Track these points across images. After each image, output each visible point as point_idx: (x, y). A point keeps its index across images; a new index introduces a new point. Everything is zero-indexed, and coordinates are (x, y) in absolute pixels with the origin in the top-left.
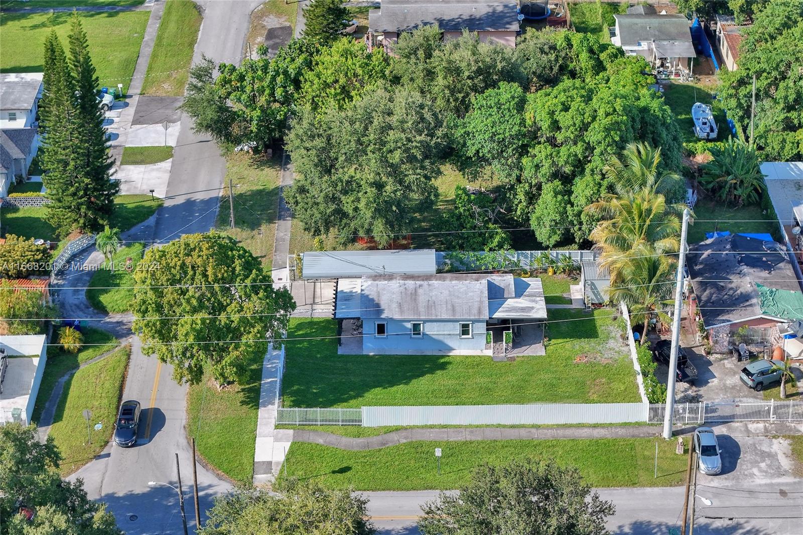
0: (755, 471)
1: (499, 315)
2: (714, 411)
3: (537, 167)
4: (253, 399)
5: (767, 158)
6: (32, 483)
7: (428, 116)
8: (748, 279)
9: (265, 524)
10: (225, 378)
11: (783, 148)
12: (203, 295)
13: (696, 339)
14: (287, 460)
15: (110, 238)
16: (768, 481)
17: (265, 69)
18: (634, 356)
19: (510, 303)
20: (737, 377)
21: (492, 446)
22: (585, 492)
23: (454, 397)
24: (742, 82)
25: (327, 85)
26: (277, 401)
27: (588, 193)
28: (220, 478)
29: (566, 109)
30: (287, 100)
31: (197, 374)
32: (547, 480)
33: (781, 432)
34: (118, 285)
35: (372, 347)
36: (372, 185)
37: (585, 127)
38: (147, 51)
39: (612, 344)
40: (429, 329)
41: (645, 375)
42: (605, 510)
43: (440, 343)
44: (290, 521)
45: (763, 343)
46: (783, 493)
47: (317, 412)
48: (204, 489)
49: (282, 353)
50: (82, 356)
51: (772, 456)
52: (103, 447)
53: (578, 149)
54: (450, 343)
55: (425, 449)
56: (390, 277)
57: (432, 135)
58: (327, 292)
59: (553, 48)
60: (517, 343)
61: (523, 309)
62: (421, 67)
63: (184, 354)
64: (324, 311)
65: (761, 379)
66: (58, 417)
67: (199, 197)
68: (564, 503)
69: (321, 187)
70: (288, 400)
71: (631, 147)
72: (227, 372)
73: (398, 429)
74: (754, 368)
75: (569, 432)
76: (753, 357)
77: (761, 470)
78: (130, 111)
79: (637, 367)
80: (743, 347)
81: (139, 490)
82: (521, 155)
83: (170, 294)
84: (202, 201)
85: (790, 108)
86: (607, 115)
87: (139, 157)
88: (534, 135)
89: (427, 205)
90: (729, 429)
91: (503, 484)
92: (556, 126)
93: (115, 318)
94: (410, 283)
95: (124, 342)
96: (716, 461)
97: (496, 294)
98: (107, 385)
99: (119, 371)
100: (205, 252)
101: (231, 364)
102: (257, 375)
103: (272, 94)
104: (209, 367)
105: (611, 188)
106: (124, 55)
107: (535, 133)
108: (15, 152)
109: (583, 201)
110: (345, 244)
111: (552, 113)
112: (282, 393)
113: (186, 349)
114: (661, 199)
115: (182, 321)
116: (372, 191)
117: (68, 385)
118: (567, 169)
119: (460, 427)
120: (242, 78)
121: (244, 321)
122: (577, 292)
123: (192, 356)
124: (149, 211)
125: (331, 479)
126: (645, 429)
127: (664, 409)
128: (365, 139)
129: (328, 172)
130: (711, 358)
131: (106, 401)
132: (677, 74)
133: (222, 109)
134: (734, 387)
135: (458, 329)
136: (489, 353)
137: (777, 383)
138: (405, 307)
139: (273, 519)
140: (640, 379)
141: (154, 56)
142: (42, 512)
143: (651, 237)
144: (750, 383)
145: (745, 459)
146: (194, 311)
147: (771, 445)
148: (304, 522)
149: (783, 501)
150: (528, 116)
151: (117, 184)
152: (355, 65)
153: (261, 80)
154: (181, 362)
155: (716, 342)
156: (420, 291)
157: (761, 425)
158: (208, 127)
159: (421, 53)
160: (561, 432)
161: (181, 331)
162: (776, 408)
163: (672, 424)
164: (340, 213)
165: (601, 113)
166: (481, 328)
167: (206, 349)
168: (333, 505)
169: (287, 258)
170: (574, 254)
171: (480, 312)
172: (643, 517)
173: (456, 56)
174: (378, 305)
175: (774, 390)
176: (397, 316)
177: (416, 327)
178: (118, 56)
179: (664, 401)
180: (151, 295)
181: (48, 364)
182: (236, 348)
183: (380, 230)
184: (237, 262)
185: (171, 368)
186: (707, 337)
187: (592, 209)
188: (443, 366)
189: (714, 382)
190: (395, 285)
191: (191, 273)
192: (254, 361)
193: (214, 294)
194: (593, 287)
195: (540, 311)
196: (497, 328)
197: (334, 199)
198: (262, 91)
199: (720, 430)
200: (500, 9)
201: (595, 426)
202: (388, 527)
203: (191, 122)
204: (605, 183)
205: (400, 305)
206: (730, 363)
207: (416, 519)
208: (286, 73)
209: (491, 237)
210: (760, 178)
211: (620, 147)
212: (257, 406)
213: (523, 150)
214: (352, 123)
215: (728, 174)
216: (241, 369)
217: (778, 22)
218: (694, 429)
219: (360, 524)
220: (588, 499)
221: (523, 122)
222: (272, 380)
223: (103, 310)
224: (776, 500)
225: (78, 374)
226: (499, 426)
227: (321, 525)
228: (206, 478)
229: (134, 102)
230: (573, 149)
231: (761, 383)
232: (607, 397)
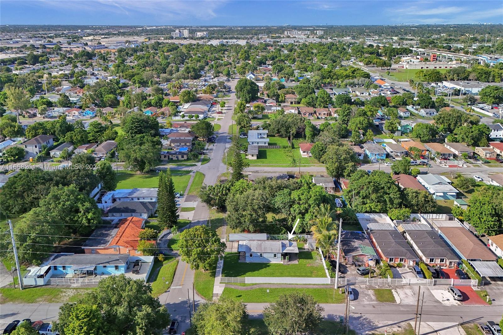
0: (364, 299)
1: (284, 251)
2: (350, 281)
3: (295, 211)
4: (214, 275)
5: (358, 212)
6: (142, 298)
7: (264, 197)
8: (356, 243)
9: (215, 311)
10: (205, 268)
11: (362, 209)
12: (200, 243)
13: (343, 260)
14: (223, 293)
15: (175, 229)
16: (368, 303)
17: (221, 186)
18: (325, 265)
19: (288, 248)
20: (356, 271)
21: (283, 290)
22: (315, 303)
23: (272, 275)
24: (350, 191)
25: (237, 190)
26: (220, 275)
27: (310, 217)
28: (202, 298)
29: (303, 194)
30: (226, 194)
31: (197, 267)
32: (303, 299)
33: (370, 288)
34: (177, 243)
35: (248, 260)
36: (249, 214)
37: (308, 199)
38: (190, 184)
39: (317, 261)
40: (265, 255)
41: (328, 269)
42: (321, 309)
43: (268, 259)
44: (223, 311)
45: (363, 261)
46: (374, 307)
47: (233, 279)
48: (197, 302)
49: (222, 261)
50: (164, 262)
51: (369, 295)
52: (168, 289)
53: (306, 206)
54: (270, 260)
55: (264, 290)
56: (254, 240)
57: (265, 202)
58: (236, 245)
59: (297, 183)
60: (290, 260)
61: (292, 250)
62: (262, 185)
63: (194, 261)
64: (235, 250)
65: (363, 272)
66: (155, 280)
67: (201, 220)
68: (308, 306)
69: (235, 216)
70: (224, 275)
71: (322, 205)
72: (206, 266)
73: (256, 284)
74: (361, 268)
75: (306, 286)
76: (359, 266)
77: (366, 299)
78: (184, 199)
79: (325, 267)
80: (357, 263)
81: (177, 302)
82: (290, 208)
83: (190, 243)
84: (202, 221)
85: (363, 198)
86: (314, 196)
87: (186, 210)
88: (294, 202)
89: (264, 221)
90: (355, 286)
91: (289, 299)
92: (300, 199)
93: (175, 252)
94: (259, 242)
95: (177, 258)
96: (352, 296)
97: (284, 246)
98: (171, 271)
99: (175, 266)
100: (201, 230)
101: (208, 264)
102: (215, 268)
103: (222, 193)
104: (201, 265)
105: (316, 216)
106: (184, 185)
107: (294, 201)
108: (151, 207)
109: (308, 220)
110: (241, 232)
111: (299, 196)
112: (222, 273)
113: (194, 259)
114: (331, 219)
115: (193, 250)
116: (249, 216)
117: (159, 270)
118: (303, 211)
119: (274, 284)
120: (214, 189)
121: (211, 251)
122: (307, 246)
123: (196, 261)
124: (188, 223)
125: (236, 299)
126: (329, 286)
127: (335, 280)
128: (247, 202)
129: (237, 211)
130: (347, 266)
131: (170, 275)
132: (330, 192)
133: (209, 197)
134: (355, 274)
135: (273, 255)
136: (282, 263)
137: (368, 273)
138: (258, 249)
139: (217, 310)
140: (327, 271)
141: (192, 186)
142: (144, 307)
143: (328, 229)
144: (360, 273)
145: (360, 296)
146: (197, 247)
147: (368, 292)
148: (227, 311)
149: (374, 309)
150: (292, 197)
151: (178, 216)
152: (245, 185)
153: (220, 189)
154: (193, 263)
155: (348, 261)
156: (262, 244)
157: (364, 286)
158: (205, 201)
159: (262, 182)
160: (304, 286)
161: (193, 253)
162: (369, 280)
163: (338, 285)
164: (240, 223)
165: (313, 195)
166: (280, 255)
167: (200, 259)
168: (236, 306)
169: (225, 236)
170: (305, 236)
171: (279, 250)
172: (331, 313)
173: (272, 183)
174: (250, 248)
175: (367, 275)
176: (256, 251)
177: (261, 254)
178: (182, 185)
179: (335, 278)
180: (185, 243)
181: (154, 265)
182: (209, 259)
183: (251, 228)
184: (210, 234)
185: (190, 265)
186: (345, 260)
187: (311, 222)
188: (269, 266)
189: (348, 273)
190: (255, 242)
191: (197, 236)
192: (214, 264)
193: (203, 243)
194: (311, 246)
195: (297, 251)
196: (284, 255)
197: (238, 219)
198: (219, 192)
199: (352, 287)
200: (282, 175)
201: (314, 285)
202: (253, 314)
203: (200, 200)
204: (314, 215)
205: (257, 248)
206: (353, 267)
207: (262, 311)
208: (226, 187)
209: (282, 231)
210: (356, 217)
211: (318, 206)
212: (215, 277)
213: (291, 206)
214: (244, 198)
215: (347, 215)
216: (210, 265)
217: (359, 176)
218: (344, 286)
219: (244, 312)
220: (316, 306)
221: (290, 199)
222: (219, 270)
223: (172, 250)
224: (372, 308)
225: (162, 267)
226: (286, 284)
227: (232, 312)
228: (197, 298)
229: (185, 197)
230: (305, 206)
231: (363, 273)
232: (317, 276)
